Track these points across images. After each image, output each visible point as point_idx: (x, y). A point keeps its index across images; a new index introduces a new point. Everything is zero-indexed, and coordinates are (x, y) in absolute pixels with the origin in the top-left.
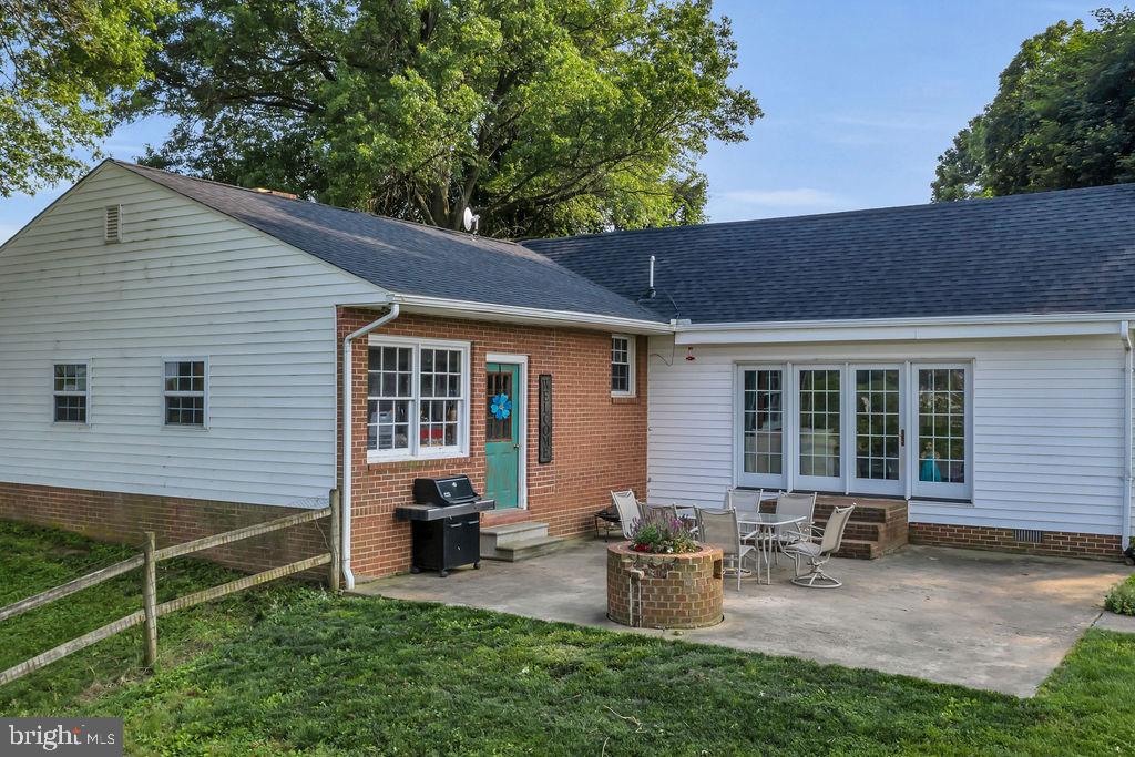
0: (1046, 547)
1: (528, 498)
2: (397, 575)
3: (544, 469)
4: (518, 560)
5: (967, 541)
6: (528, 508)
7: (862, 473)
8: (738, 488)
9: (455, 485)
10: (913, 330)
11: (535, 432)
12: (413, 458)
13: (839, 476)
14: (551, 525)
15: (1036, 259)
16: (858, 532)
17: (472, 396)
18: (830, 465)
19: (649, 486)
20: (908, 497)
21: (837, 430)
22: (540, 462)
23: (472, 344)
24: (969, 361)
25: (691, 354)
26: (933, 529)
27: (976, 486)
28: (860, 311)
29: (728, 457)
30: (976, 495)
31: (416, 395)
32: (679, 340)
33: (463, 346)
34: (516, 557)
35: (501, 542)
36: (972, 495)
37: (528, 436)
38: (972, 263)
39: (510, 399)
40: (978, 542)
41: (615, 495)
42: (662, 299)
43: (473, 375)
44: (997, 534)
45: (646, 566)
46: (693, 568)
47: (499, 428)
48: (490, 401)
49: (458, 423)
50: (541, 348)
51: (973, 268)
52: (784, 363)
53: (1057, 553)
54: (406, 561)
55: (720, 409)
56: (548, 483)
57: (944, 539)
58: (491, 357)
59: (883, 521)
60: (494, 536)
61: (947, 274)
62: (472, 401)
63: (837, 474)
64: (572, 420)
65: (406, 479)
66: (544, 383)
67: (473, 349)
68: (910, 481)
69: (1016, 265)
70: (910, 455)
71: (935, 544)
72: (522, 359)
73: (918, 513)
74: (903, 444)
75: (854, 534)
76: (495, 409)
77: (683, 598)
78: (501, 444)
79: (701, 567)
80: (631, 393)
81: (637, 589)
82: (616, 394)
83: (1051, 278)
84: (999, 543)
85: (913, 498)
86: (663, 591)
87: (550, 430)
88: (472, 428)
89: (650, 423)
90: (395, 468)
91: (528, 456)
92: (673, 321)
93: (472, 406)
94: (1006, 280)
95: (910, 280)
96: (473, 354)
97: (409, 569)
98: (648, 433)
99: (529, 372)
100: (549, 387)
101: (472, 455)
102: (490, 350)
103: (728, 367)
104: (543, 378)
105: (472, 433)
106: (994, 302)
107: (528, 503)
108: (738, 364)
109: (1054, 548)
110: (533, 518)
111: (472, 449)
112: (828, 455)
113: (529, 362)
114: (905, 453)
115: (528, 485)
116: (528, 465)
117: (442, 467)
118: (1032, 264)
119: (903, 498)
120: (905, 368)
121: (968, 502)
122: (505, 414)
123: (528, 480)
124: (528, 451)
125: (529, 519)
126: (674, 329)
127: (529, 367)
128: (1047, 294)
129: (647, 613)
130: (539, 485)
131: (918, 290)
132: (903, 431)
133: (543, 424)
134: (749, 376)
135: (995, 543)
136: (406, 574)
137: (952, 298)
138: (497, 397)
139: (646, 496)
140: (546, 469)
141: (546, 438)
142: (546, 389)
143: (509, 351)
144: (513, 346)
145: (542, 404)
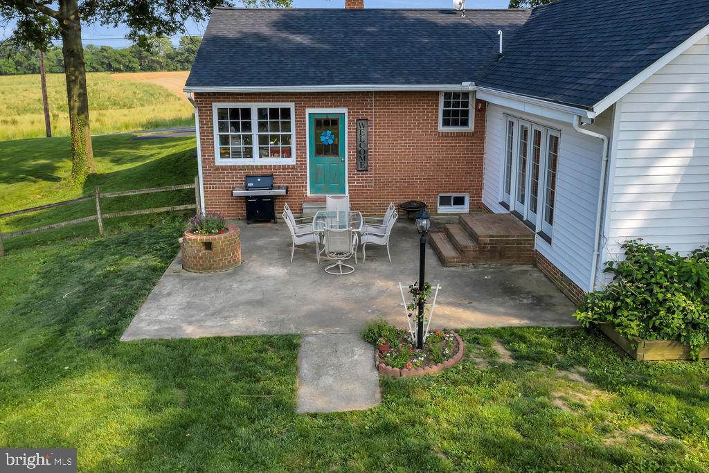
3: (362, 174)
8: (501, 203)
11: (353, 152)
17: (296, 132)
20: (538, 230)
22: (357, 171)
23: (296, 104)
26: (542, 258)
27: (554, 233)
29: (499, 180)
31: (255, 132)
33: (291, 105)
35: (306, 212)
37: (349, 155)
43: (295, 121)
47: (328, 149)
48: (319, 134)
49: (292, 146)
50: (358, 103)
53: (572, 298)
56: (366, 183)
57: (544, 268)
58: (310, 110)
59: (478, 244)
62: (296, 135)
64: (392, 146)
66: (361, 124)
67: (295, 107)
68: (540, 219)
71: (541, 269)
72: (344, 110)
73: (538, 244)
76: (322, 139)
78: (328, 160)
80: (471, 127)
87: (366, 152)
88: (296, 150)
89: (485, 150)
90: (242, 168)
91: (348, 166)
93: (296, 138)
96: (297, 109)
98: (484, 155)
99: (349, 118)
100: (365, 127)
101: (297, 164)
102: (308, 107)
103: (502, 116)
104: (359, 122)
109: (572, 294)
110: (352, 201)
111: (297, 161)
113: (349, 112)
115: (350, 183)
116: (348, 172)
120: (543, 131)
121: (550, 243)
122: (331, 142)
123: (349, 180)
124: (349, 164)
127: (349, 115)
133: (359, 149)
135: (556, 279)
138: (324, 133)
139: (481, 197)
140: (364, 174)
141: (362, 156)
142: (362, 128)
143: (326, 107)
144: (331, 103)
145: (359, 137)
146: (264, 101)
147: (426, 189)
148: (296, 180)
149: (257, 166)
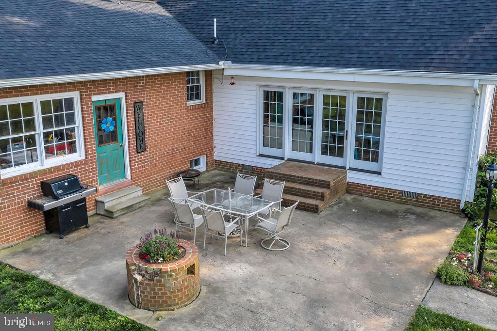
0: (419, 202)
1: (131, 173)
2: (35, 237)
3: (141, 155)
4: (116, 217)
5: (377, 194)
6: (131, 178)
7: (324, 152)
8: (260, 155)
9: (66, 184)
10: (353, 76)
11: (133, 136)
12: (42, 168)
13: (312, 153)
14: (143, 189)
15: (431, 31)
16: (313, 195)
17: (83, 124)
18: (307, 147)
19: (215, 150)
20: (347, 168)
21: (312, 128)
22: (137, 153)
23: (81, 92)
24: (386, 94)
25: (233, 81)
26: (359, 186)
27: (384, 166)
28: (324, 62)
29: (254, 138)
30: (384, 171)
31: (40, 129)
32: (226, 73)
33: (75, 95)
34: (115, 215)
35: (107, 206)
36: (381, 170)
37: (129, 139)
38: (394, 31)
39: (114, 119)
40: (384, 196)
41: (169, 183)
42: (221, 45)
43: (82, 111)
44: (394, 192)
45: (143, 272)
46: (171, 276)
47: (108, 137)
48: (99, 123)
49: (77, 139)
50: (134, 87)
51: (394, 35)
52: (284, 88)
53: (424, 205)
54: (42, 227)
55: (250, 111)
56: (144, 163)
57: (365, 192)
58: (95, 98)
59: (329, 188)
60: (103, 203)
61: (378, 38)
62: (84, 127)
63: (311, 151)
64: (160, 124)
65: (35, 182)
66: (138, 107)
67: (81, 95)
68: (349, 159)
69: (419, 34)
70: (350, 146)
71: (361, 195)
72: (121, 95)
73: (352, 177)
74: (346, 139)
75: (312, 196)
76: (104, 127)
77: (165, 294)
78: (110, 147)
79: (176, 274)
80: (203, 100)
81: (137, 287)
82: (191, 103)
83: (438, 45)
84: (394, 197)
85: (351, 169)
86: (153, 289)
87: (143, 133)
88: (85, 142)
89: (214, 117)
90: (33, 175)
91: (129, 150)
92: (221, 63)
93: (84, 130)
94: (411, 45)
95: (357, 41)
96: (81, 99)
97: (44, 231)
98: (214, 121)
99: (126, 102)
100: (141, 109)
101: (86, 158)
102: (94, 94)
103: (254, 88)
104: (136, 105)
105: (85, 146)
106: (402, 61)
107: (131, 176)
108: (260, 86)
109: (423, 202)
110: (135, 183)
111: (86, 155)
112: (307, 141)
113: (126, 96)
114: (347, 142)
115: (130, 166)
116: (130, 155)
117: (63, 170)
118: (428, 34)
119: (344, 168)
120: (349, 95)
121: (379, 173)
122: (112, 128)
123: (130, 163)
124: (129, 147)
125: (132, 184)
126: (222, 67)
127: (126, 99)
128: (433, 57)
129: (145, 301)
130: (138, 165)
131: (360, 49)
132: (347, 131)
133: (138, 131)
134: (267, 94)
135: (391, 197)
136: (41, 235)
137: (378, 56)
138: (105, 119)
139: (213, 155)
140: (142, 155)
141: (141, 138)
142: (139, 111)
143: (109, 93)
144: (113, 89)
145: (137, 119)
146: (51, 93)
147: (183, 158)
148: (89, 175)
149: (50, 169)
